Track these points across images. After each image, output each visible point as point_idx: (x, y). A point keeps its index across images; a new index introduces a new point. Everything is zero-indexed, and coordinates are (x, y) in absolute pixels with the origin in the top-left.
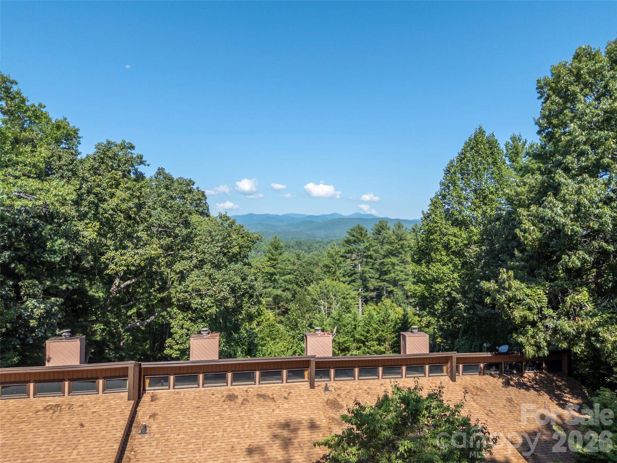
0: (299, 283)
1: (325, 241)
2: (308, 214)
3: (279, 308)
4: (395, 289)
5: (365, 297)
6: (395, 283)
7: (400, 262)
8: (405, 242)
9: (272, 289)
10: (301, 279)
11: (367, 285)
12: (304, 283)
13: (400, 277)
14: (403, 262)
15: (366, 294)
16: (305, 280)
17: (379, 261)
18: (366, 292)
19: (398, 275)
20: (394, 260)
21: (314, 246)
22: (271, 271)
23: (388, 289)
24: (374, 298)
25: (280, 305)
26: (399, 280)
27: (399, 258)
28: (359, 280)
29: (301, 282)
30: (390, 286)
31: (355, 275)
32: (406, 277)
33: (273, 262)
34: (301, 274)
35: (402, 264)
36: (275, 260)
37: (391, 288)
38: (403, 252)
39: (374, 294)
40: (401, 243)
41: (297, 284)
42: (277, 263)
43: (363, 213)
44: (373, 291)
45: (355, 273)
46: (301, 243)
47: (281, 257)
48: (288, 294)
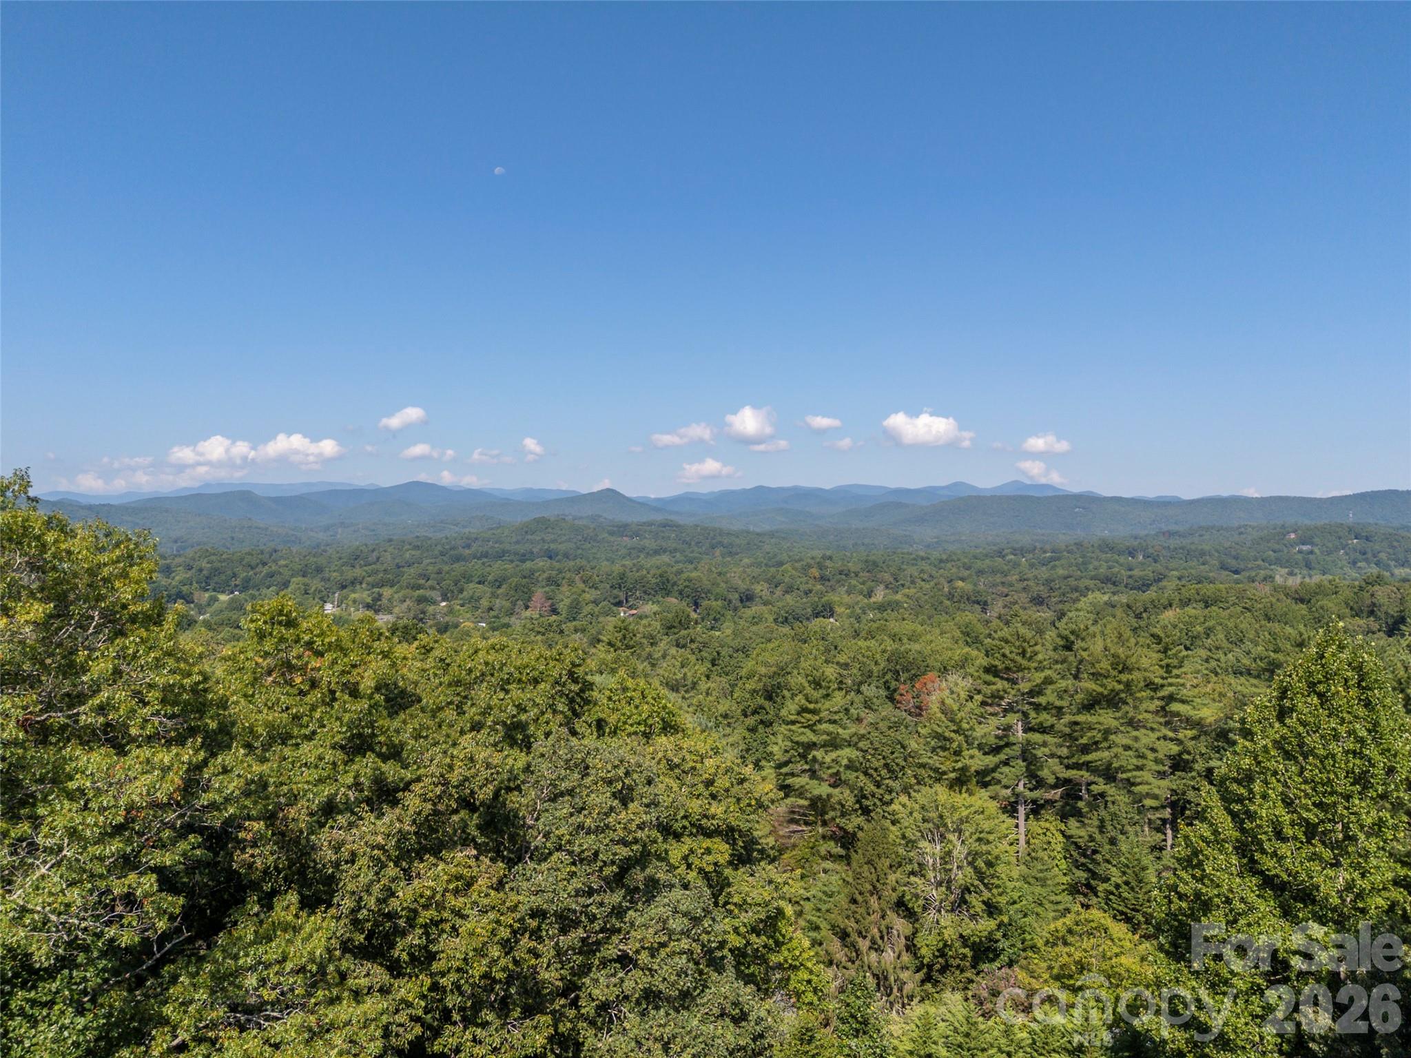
0: (871, 771)
1: (935, 554)
2: (893, 484)
3: (825, 823)
4: (1110, 790)
5: (1034, 802)
6: (1109, 774)
7: (1122, 724)
8: (1136, 675)
9: (807, 779)
10: (876, 764)
11: (1039, 773)
12: (884, 772)
13: (1124, 763)
14: (1133, 724)
15: (1036, 794)
16: (886, 766)
17: (1067, 718)
18: (1035, 788)
19: (1116, 756)
20: (1106, 718)
21: (908, 572)
22: (803, 739)
23: (1093, 787)
24: (1056, 801)
25: (827, 817)
26: (1121, 769)
27: (1118, 715)
28: (1020, 762)
29: (876, 770)
30: (1096, 779)
31: (1007, 750)
32: (1140, 762)
33: (808, 716)
34: (876, 749)
35: (1129, 729)
36: (814, 712)
37: (1100, 786)
38: (1130, 701)
39: (1056, 794)
40: (1124, 677)
41: (866, 774)
42: (819, 721)
43: (1028, 482)
44: (1055, 787)
45: (1008, 745)
46: (875, 564)
47: (827, 704)
48: (845, 796)
